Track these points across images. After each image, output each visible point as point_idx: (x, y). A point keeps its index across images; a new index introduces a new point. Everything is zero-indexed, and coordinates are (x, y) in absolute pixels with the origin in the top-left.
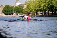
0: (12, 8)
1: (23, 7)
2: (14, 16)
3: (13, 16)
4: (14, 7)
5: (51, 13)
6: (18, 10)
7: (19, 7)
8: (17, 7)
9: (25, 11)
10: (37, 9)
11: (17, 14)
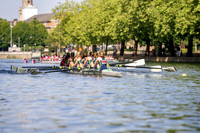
0: (7, 25)
1: (45, 25)
2: (14, 57)
3: (9, 57)
4: (15, 23)
5: (144, 48)
6: (27, 35)
7: (32, 26)
8: (24, 25)
9: (54, 41)
10: (94, 35)
11: (22, 50)
